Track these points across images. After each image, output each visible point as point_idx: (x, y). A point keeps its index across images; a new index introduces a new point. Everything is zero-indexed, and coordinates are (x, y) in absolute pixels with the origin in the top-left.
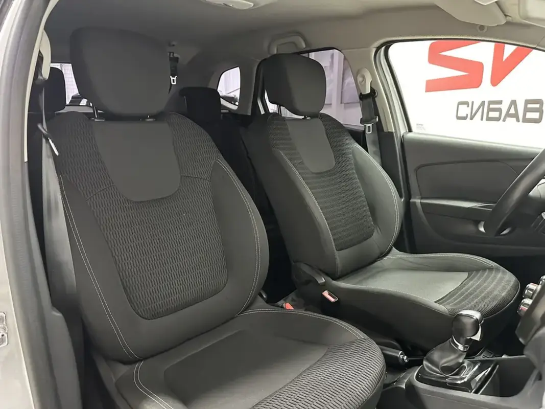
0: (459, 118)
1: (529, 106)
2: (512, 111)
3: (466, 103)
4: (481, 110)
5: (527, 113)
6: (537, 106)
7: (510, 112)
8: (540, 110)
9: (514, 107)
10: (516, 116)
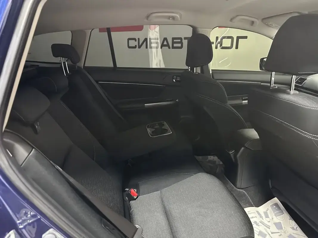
0: (129, 47)
1: (175, 41)
2: (165, 43)
3: (135, 39)
4: (145, 43)
5: (174, 44)
6: (179, 41)
7: (164, 44)
8: (181, 43)
9: (166, 41)
10: (168, 45)
